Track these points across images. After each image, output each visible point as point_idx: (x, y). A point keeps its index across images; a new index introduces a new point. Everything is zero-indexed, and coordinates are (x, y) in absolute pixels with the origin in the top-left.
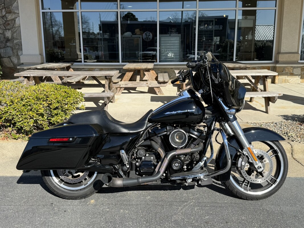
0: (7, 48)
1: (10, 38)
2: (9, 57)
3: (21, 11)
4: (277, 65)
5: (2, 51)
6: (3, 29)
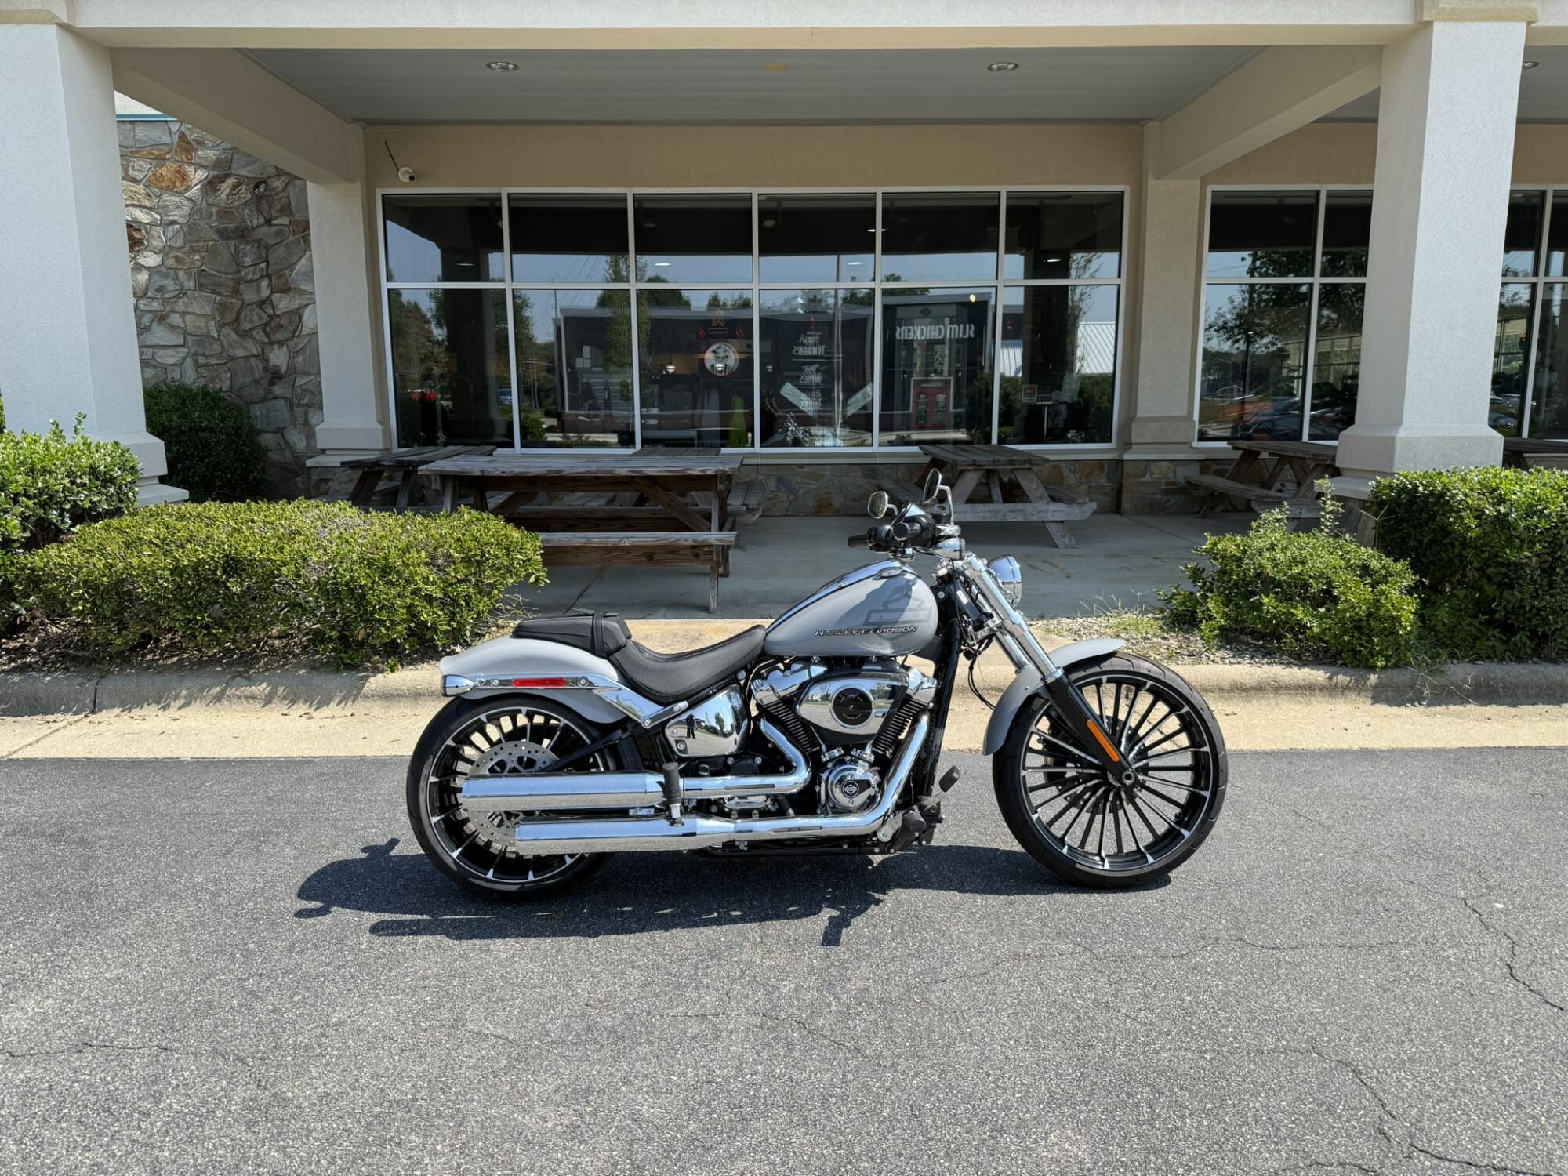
0: (275, 402)
1: (283, 371)
2: (280, 431)
3: (319, 287)
4: (1127, 457)
5: (256, 410)
6: (262, 343)
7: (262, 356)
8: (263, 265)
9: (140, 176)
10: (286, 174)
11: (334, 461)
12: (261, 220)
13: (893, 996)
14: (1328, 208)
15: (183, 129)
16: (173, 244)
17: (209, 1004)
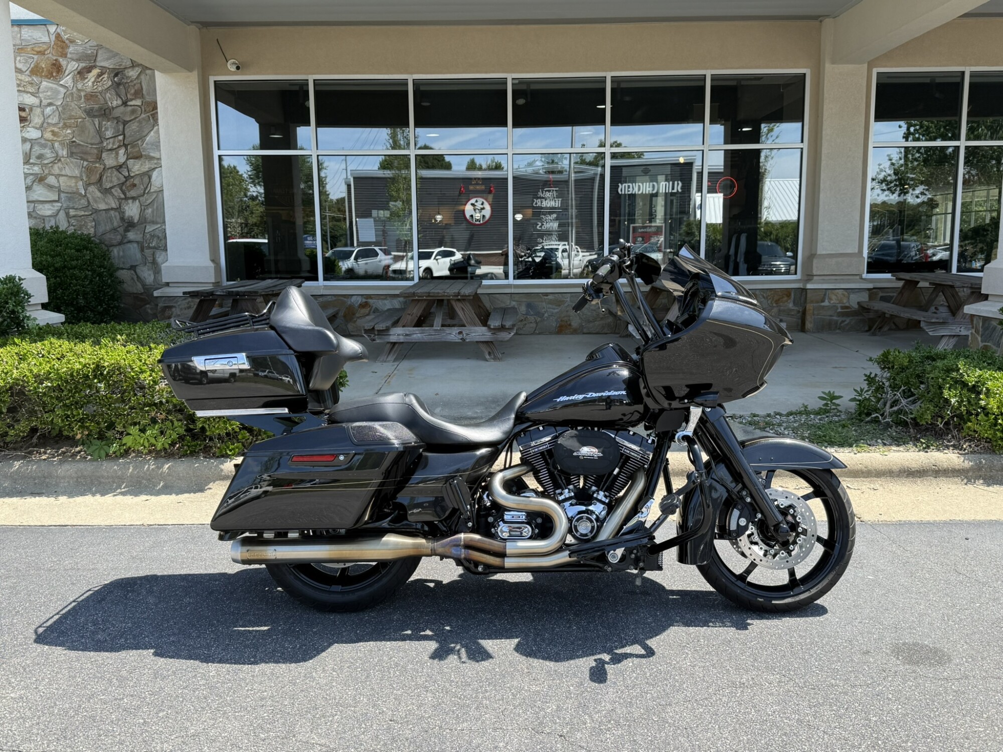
0: (129, 245)
1: (136, 221)
2: (133, 268)
3: (165, 153)
4: (809, 286)
5: (115, 251)
6: (120, 199)
7: (119, 209)
8: (121, 138)
9: (24, 69)
10: (139, 65)
11: (178, 292)
12: (120, 102)
13: (636, 715)
14: (971, 85)
15: (58, 30)
16: (50, 121)
17: (93, 718)
